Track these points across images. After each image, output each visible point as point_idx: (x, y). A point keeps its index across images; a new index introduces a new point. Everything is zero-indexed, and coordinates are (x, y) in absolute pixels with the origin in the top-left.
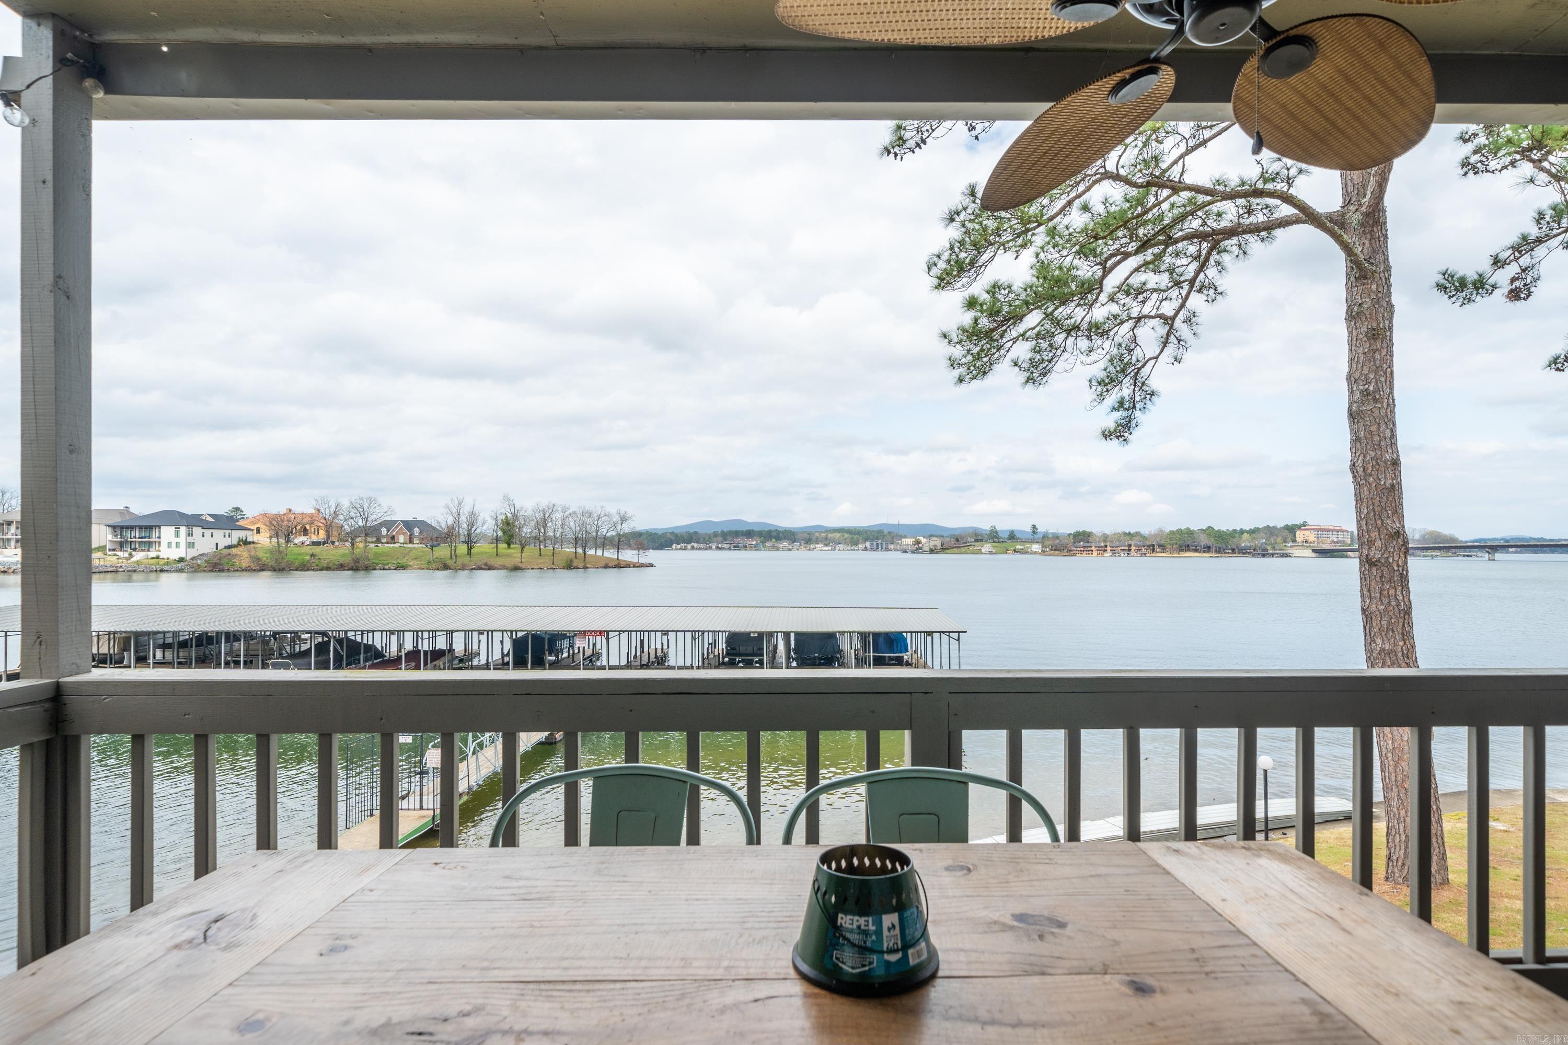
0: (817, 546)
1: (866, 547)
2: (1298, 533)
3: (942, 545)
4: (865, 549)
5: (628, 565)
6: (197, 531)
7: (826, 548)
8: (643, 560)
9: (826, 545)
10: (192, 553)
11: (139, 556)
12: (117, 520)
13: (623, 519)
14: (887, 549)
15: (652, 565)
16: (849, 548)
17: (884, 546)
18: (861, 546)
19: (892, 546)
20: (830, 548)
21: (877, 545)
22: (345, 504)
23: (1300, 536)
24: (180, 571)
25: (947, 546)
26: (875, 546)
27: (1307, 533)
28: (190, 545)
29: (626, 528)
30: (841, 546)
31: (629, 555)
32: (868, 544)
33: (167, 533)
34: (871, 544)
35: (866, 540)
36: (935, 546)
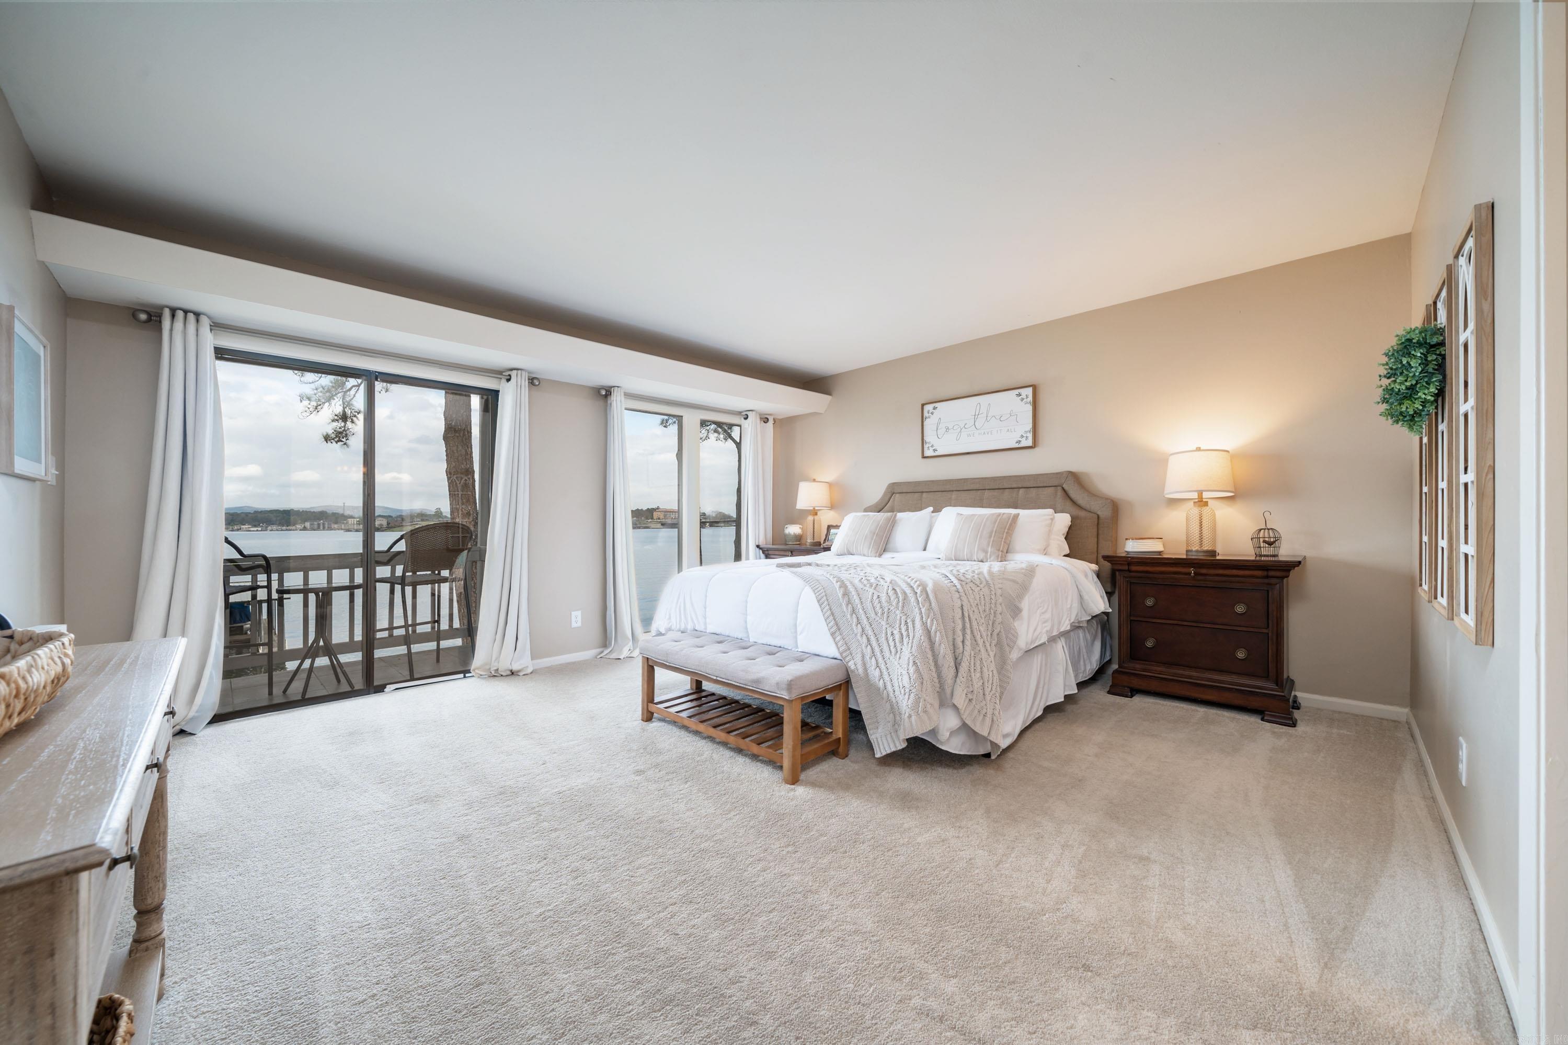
0: (242, 527)
1: (305, 527)
2: (654, 513)
3: (388, 524)
4: (305, 529)
7: (255, 529)
9: (255, 526)
14: (330, 529)
16: (284, 528)
17: (326, 526)
18: (298, 526)
19: (336, 526)
20: (260, 529)
21: (319, 525)
23: (655, 515)
25: (393, 525)
26: (316, 526)
27: (659, 513)
30: (275, 527)
32: (308, 524)
34: (311, 525)
35: (304, 521)
36: (381, 525)
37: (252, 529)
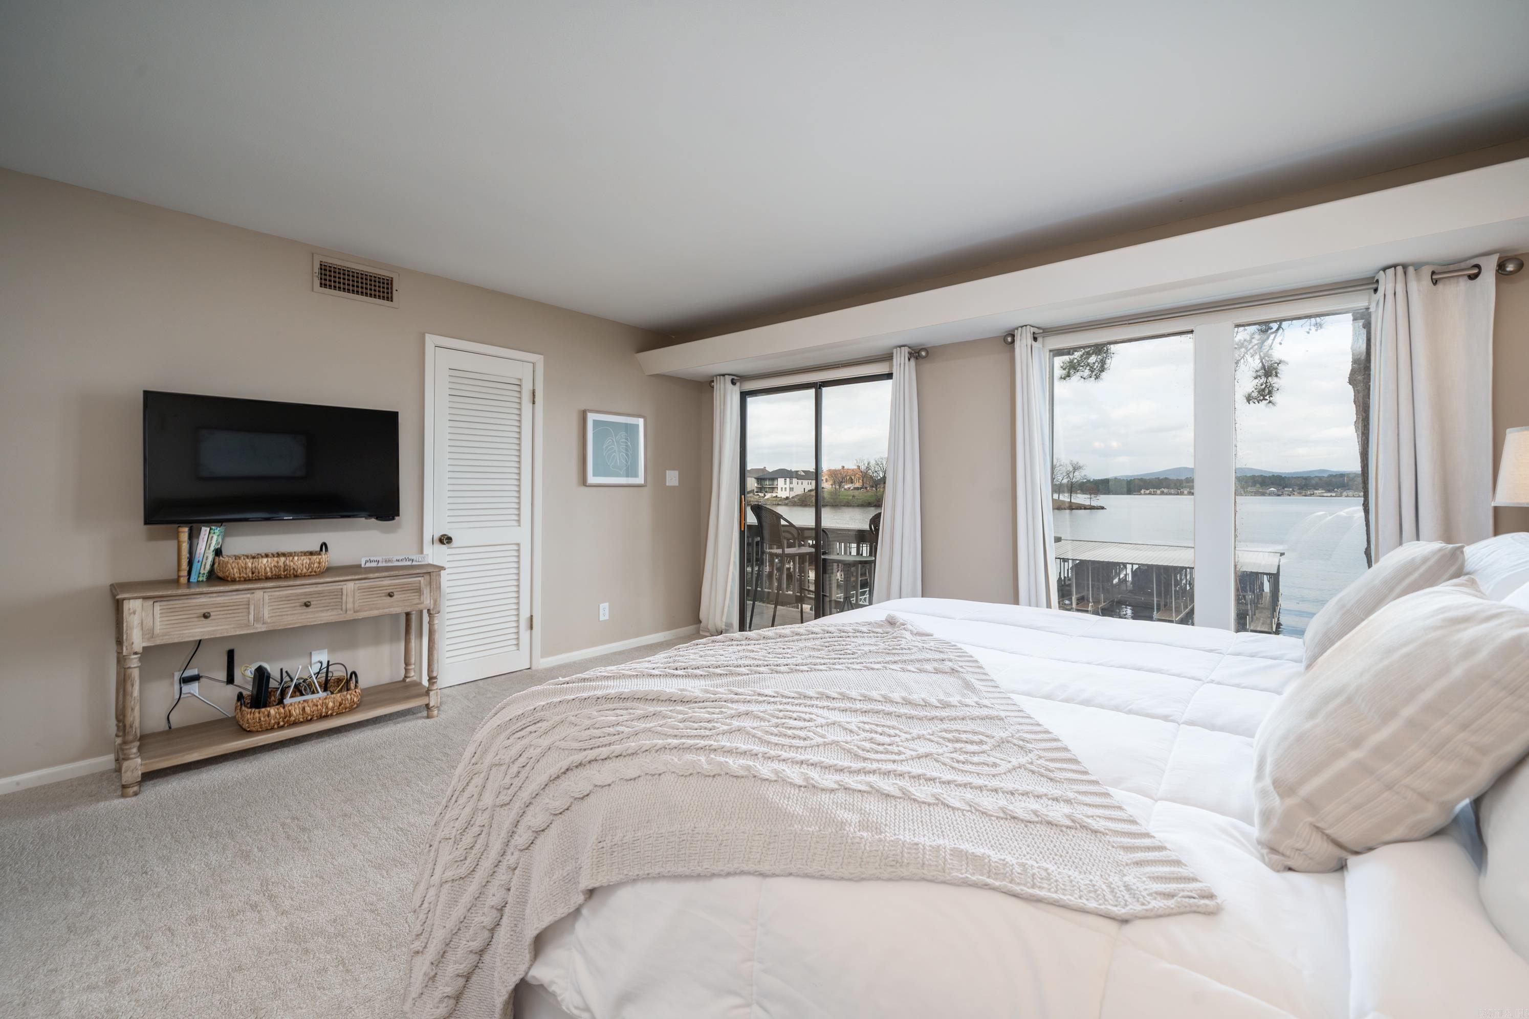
0: (1316, 492)
5: (1080, 507)
6: (795, 480)
7: (1329, 494)
8: (1094, 503)
10: (793, 494)
11: (768, 496)
12: (760, 475)
13: (1076, 468)
15: (1103, 508)
22: (873, 463)
24: (786, 505)
28: (791, 489)
29: (1078, 477)
30: (1350, 493)
31: (1081, 499)
33: (781, 482)
37: (1325, 494)
